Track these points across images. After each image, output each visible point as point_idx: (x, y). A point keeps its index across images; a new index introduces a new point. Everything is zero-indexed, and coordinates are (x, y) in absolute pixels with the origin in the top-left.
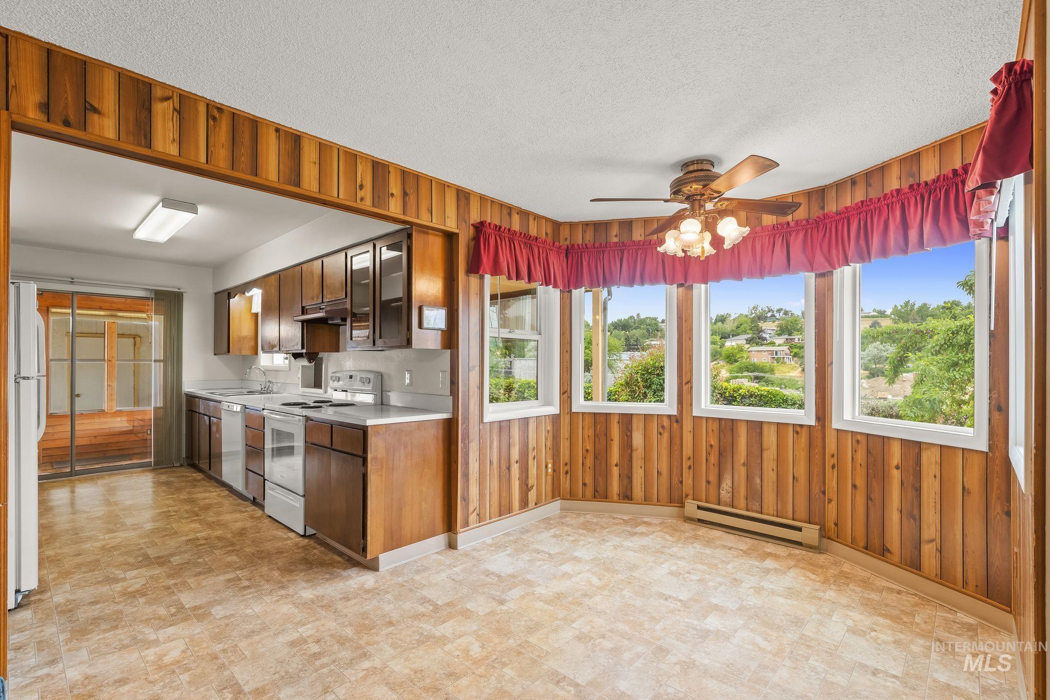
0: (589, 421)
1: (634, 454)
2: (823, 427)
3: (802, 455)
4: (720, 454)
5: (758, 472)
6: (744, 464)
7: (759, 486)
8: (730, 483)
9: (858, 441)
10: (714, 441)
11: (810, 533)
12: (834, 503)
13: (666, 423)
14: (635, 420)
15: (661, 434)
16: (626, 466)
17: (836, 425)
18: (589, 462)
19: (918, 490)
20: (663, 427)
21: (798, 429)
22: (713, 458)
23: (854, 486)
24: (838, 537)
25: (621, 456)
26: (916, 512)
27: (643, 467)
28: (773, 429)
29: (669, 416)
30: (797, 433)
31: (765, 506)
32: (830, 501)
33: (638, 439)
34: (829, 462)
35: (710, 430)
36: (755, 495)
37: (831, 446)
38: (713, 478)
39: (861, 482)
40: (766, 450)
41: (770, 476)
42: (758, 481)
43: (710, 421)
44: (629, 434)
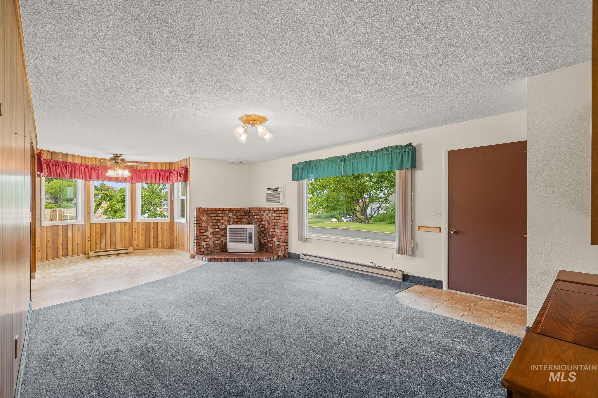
0: (49, 229)
1: (68, 239)
2: (133, 222)
3: (127, 230)
4: (101, 234)
5: (114, 237)
6: (109, 236)
7: (114, 241)
8: (105, 242)
9: (143, 224)
10: (99, 230)
11: (130, 249)
12: (136, 240)
13: (80, 227)
14: (69, 227)
15: (78, 231)
16: (65, 244)
17: (136, 221)
18: (50, 245)
19: (157, 232)
20: (79, 228)
21: (126, 223)
22: (99, 236)
23: (142, 235)
24: (137, 249)
25: (63, 241)
26: (157, 236)
27: (72, 243)
28: (119, 224)
29: (82, 224)
30: (126, 224)
31: (116, 246)
32: (135, 240)
33: (70, 234)
34: (134, 230)
35: (97, 227)
36: (113, 243)
37: (135, 226)
38: (98, 242)
39: (143, 233)
40: (117, 230)
41: (118, 237)
42: (114, 240)
43: (97, 225)
44: (66, 232)
